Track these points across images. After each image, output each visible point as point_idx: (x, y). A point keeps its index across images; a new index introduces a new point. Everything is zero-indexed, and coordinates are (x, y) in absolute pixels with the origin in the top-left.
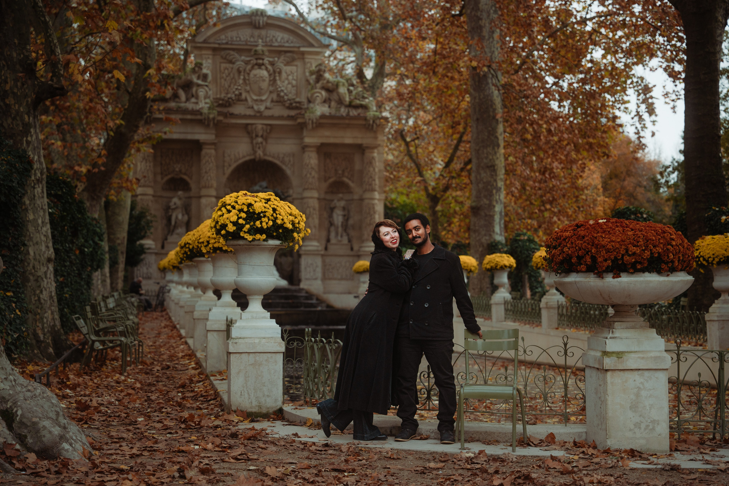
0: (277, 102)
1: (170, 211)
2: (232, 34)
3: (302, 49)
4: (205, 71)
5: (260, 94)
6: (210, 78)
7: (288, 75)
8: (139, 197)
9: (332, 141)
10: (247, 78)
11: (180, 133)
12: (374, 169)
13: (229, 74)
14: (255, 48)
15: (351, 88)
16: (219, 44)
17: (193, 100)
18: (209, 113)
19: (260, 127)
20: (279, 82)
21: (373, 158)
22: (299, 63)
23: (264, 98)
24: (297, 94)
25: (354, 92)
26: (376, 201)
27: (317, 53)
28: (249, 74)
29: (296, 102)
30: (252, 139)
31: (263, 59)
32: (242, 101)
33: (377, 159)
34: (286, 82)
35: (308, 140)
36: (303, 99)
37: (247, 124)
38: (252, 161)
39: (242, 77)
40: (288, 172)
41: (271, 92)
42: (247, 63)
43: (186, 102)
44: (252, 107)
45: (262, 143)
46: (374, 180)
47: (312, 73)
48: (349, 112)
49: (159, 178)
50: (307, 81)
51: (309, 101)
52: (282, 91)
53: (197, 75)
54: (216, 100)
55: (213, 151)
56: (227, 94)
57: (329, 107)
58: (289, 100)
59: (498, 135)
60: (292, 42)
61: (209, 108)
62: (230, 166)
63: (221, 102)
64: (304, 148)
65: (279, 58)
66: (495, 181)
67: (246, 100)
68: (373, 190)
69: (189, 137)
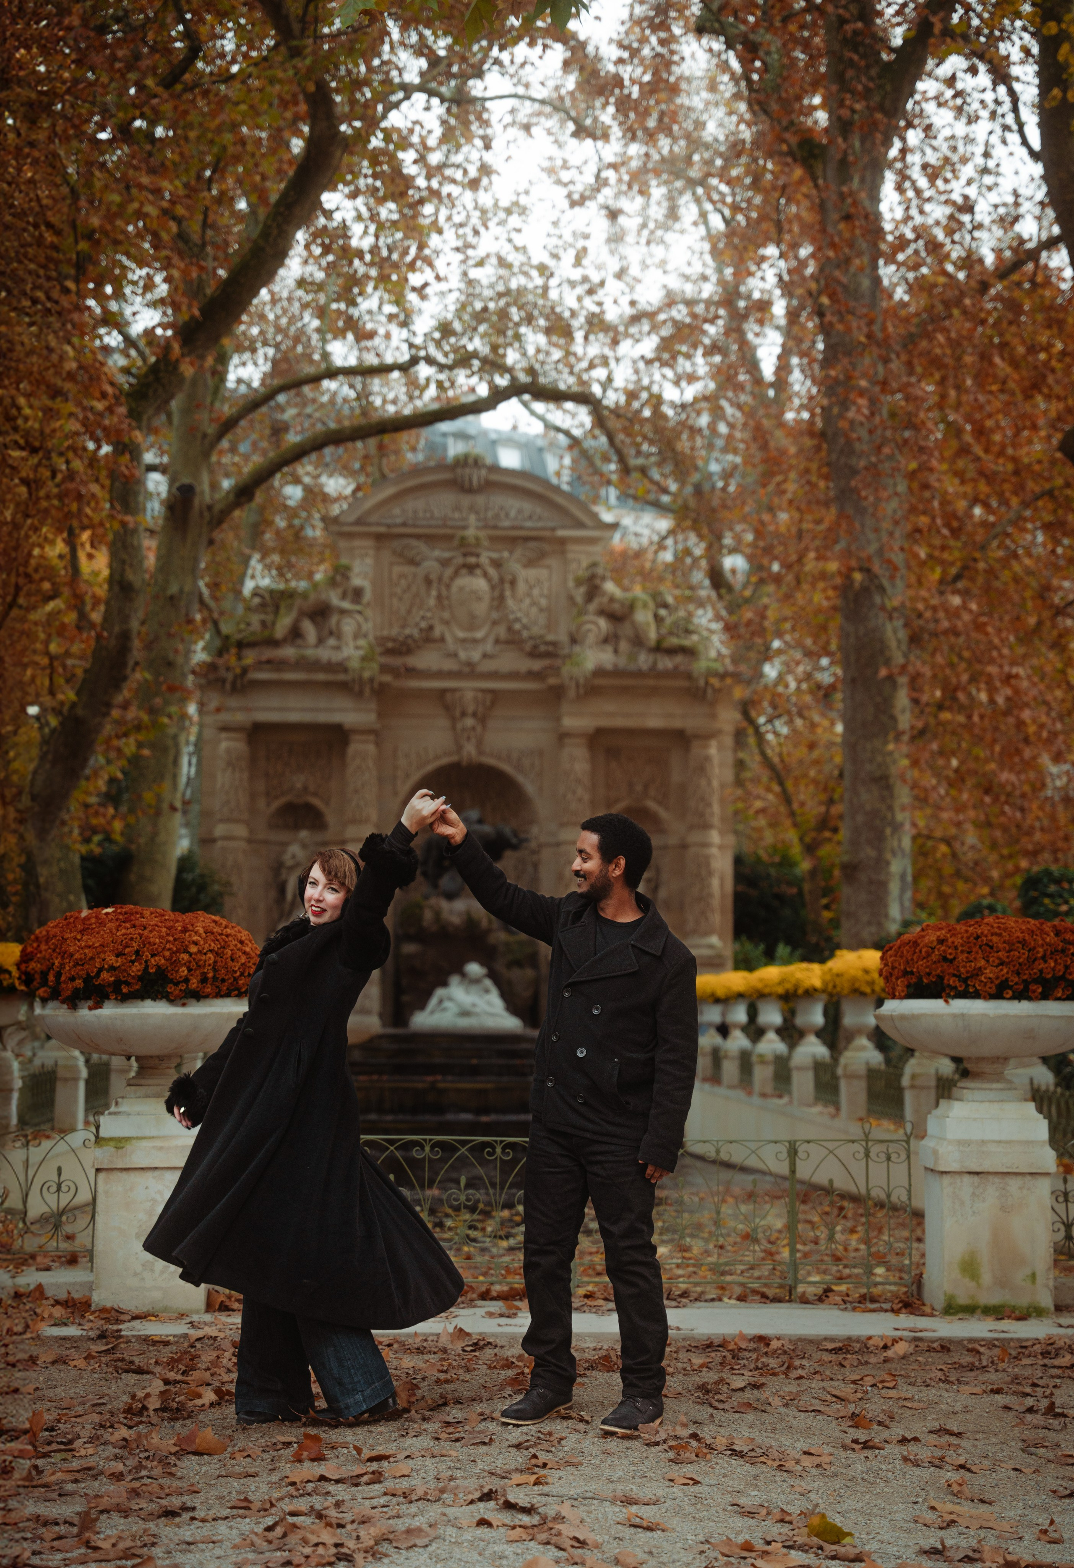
0: (507, 642)
1: (284, 872)
2: (415, 505)
3: (561, 533)
4: (357, 581)
5: (472, 627)
6: (368, 596)
7: (531, 587)
8: (220, 843)
9: (619, 722)
10: (444, 592)
11: (303, 710)
12: (709, 783)
13: (409, 587)
14: (461, 533)
15: (663, 612)
16: (388, 526)
17: (332, 642)
18: (362, 669)
19: (469, 695)
20: (510, 603)
21: (708, 759)
22: (553, 562)
23: (479, 635)
24: (550, 626)
25: (669, 621)
26: (714, 851)
27: (593, 541)
28: (448, 586)
29: (547, 643)
30: (454, 720)
31: (478, 555)
32: (433, 641)
33: (716, 761)
34: (527, 601)
35: (569, 722)
36: (562, 637)
37: (444, 691)
38: (455, 767)
39: (434, 593)
40: (530, 788)
41: (495, 623)
42: (445, 563)
43: (317, 646)
44: (455, 655)
45: (473, 728)
46: (709, 805)
47: (579, 582)
48: (655, 663)
49: (261, 803)
50: (571, 598)
51: (574, 641)
52: (518, 620)
53: (339, 591)
54: (381, 640)
55: (371, 748)
56: (403, 627)
57: (616, 651)
58: (531, 638)
59: (897, 712)
60: (540, 519)
61: (364, 659)
62: (408, 776)
63: (390, 645)
64: (563, 737)
65: (511, 552)
66: (891, 808)
67: (442, 639)
68: (707, 826)
69: (323, 718)
